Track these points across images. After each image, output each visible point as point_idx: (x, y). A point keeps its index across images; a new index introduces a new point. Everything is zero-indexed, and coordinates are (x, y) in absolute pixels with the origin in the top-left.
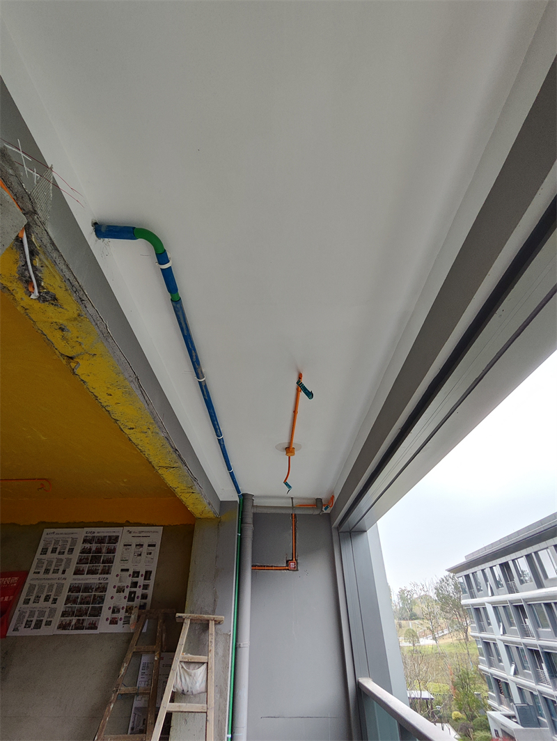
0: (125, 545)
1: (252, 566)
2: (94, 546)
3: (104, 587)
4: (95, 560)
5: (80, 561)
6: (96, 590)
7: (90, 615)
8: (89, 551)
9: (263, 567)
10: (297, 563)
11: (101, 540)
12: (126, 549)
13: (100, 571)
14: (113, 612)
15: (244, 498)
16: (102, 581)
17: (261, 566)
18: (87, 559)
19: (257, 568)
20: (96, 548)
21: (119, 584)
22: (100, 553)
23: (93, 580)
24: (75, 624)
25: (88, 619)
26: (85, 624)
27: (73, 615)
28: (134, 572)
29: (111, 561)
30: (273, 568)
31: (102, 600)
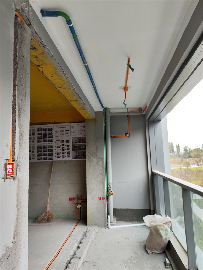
0: (56, 131)
1: (111, 136)
2: (43, 132)
3: (51, 146)
4: (45, 137)
5: (39, 138)
6: (48, 147)
7: (48, 156)
8: (41, 134)
9: (115, 137)
10: (130, 134)
11: (45, 130)
12: (57, 133)
13: (48, 141)
14: (57, 154)
15: (105, 110)
16: (50, 144)
17: (115, 136)
18: (41, 137)
19: (113, 137)
20: (44, 133)
21: (57, 145)
22: (46, 134)
23: (46, 144)
24: (44, 159)
25: (48, 157)
26: (47, 158)
27: (42, 156)
28: (62, 141)
29: (51, 137)
30: (120, 137)
31: (52, 151)
